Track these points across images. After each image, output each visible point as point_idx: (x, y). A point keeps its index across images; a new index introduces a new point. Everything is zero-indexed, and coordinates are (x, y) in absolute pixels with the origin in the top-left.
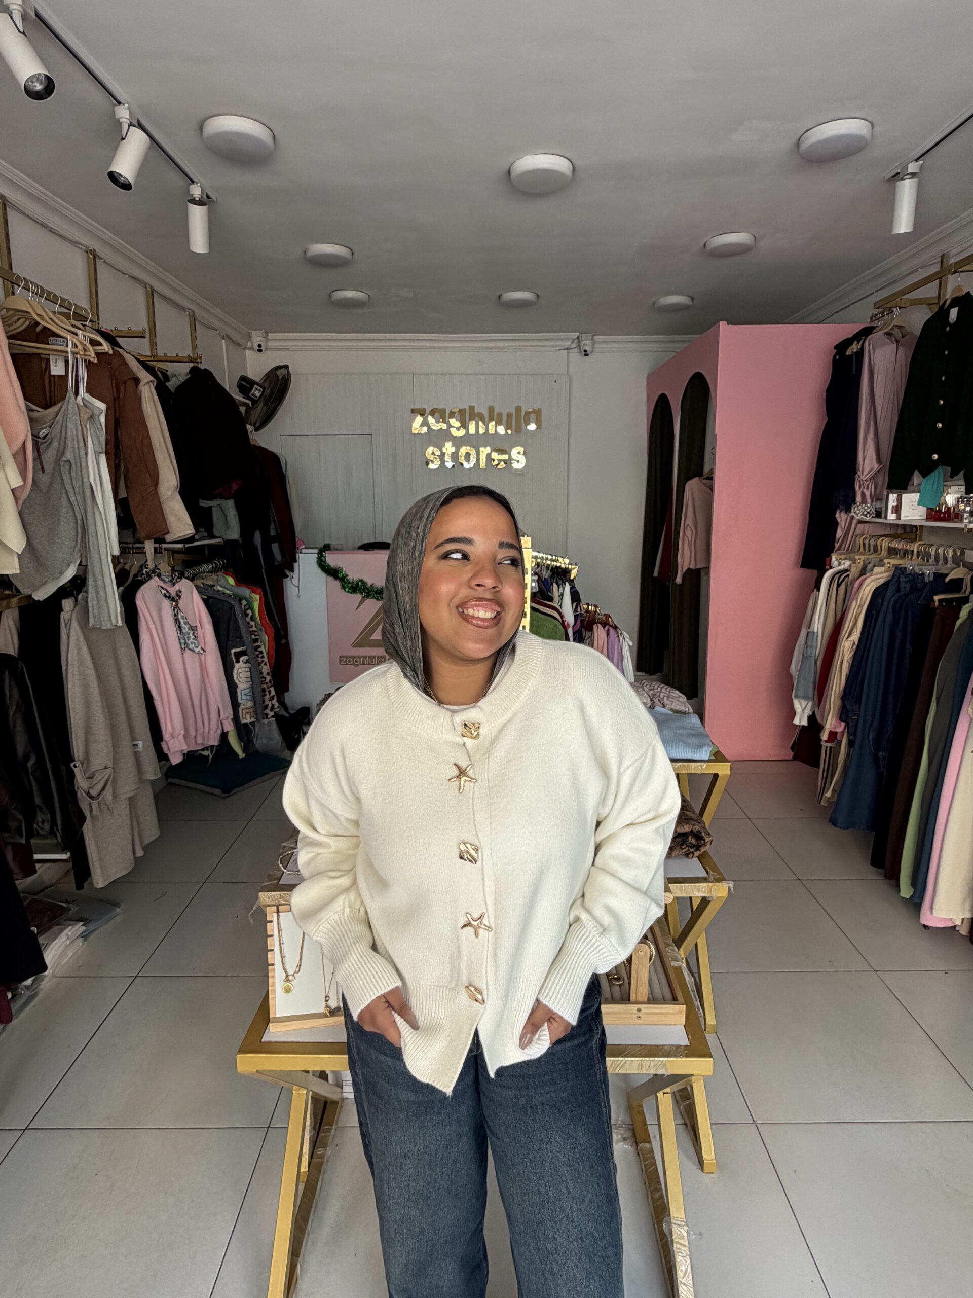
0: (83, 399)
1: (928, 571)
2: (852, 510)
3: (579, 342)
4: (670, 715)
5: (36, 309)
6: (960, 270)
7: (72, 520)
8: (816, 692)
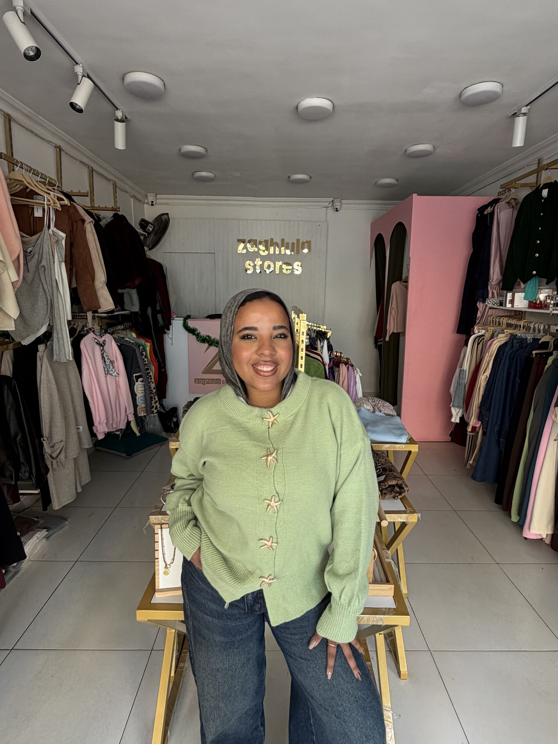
0: (53, 231)
1: (530, 337)
2: (487, 302)
3: (333, 203)
4: (384, 417)
5: (27, 179)
6: (550, 168)
7: (45, 300)
8: (465, 404)
